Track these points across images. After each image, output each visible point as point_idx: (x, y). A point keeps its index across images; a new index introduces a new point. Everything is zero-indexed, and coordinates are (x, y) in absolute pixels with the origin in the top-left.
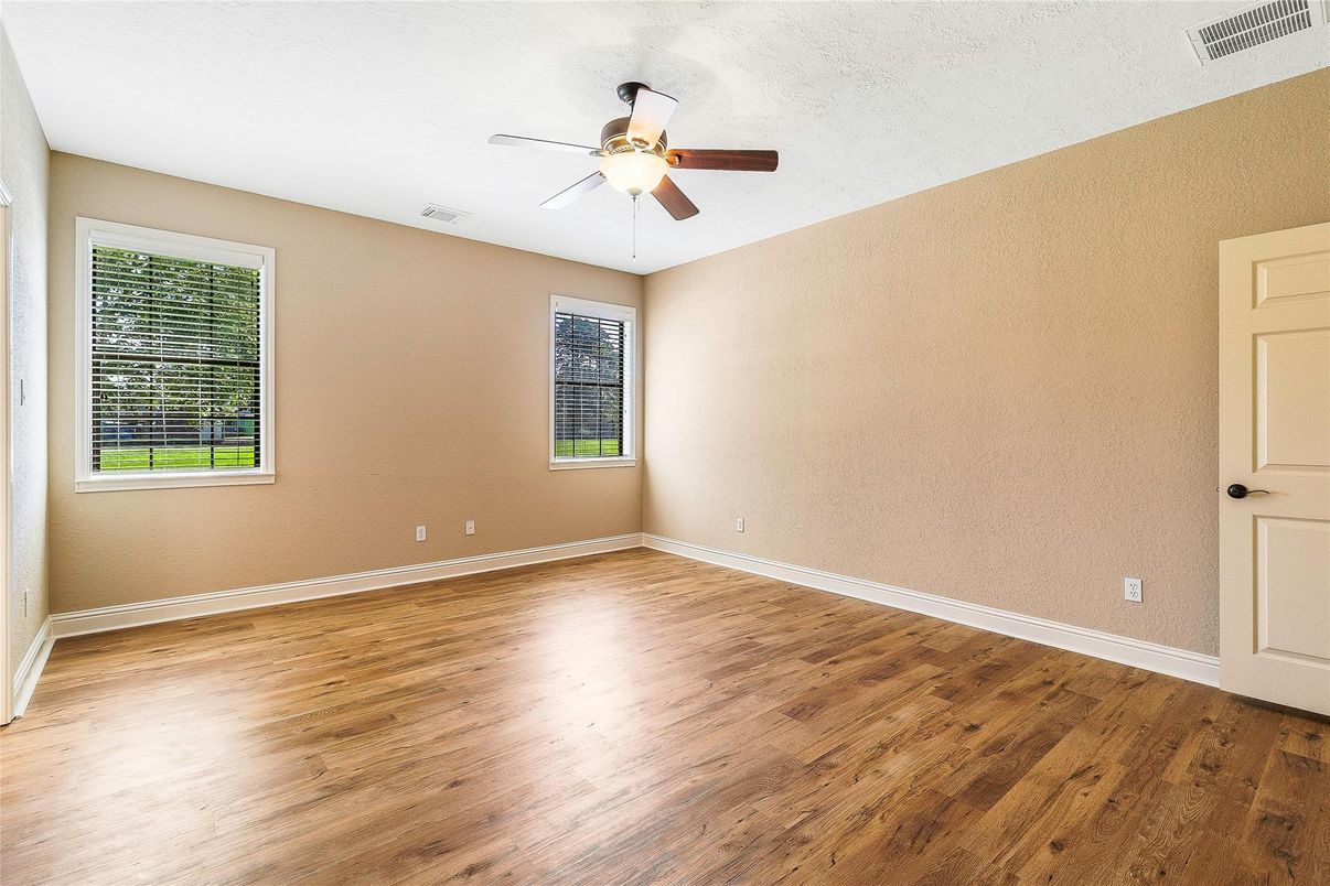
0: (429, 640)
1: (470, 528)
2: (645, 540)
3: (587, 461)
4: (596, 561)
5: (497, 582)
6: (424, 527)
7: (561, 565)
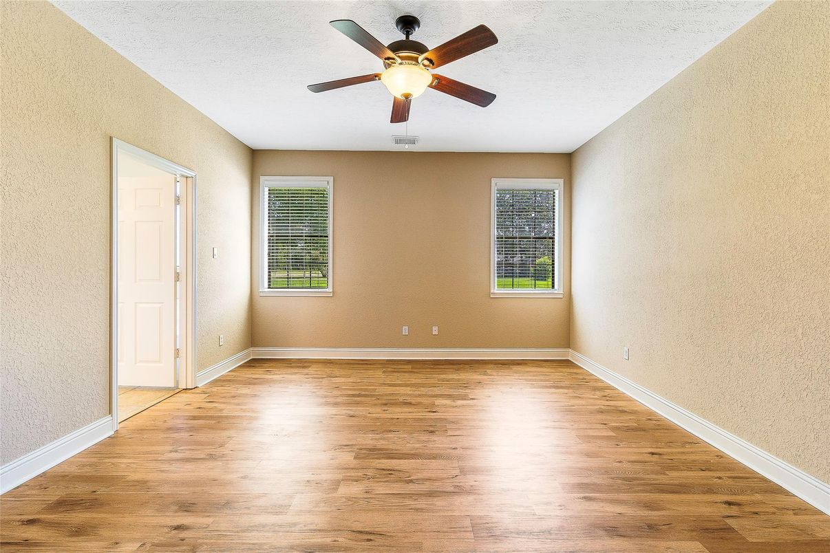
0: (357, 392)
1: (435, 331)
2: (571, 355)
3: (526, 292)
4: (519, 364)
5: (441, 367)
6: (407, 327)
7: (489, 363)
